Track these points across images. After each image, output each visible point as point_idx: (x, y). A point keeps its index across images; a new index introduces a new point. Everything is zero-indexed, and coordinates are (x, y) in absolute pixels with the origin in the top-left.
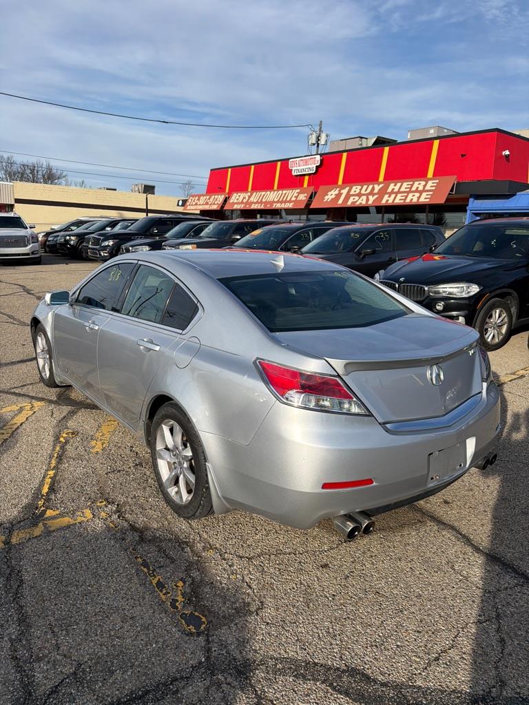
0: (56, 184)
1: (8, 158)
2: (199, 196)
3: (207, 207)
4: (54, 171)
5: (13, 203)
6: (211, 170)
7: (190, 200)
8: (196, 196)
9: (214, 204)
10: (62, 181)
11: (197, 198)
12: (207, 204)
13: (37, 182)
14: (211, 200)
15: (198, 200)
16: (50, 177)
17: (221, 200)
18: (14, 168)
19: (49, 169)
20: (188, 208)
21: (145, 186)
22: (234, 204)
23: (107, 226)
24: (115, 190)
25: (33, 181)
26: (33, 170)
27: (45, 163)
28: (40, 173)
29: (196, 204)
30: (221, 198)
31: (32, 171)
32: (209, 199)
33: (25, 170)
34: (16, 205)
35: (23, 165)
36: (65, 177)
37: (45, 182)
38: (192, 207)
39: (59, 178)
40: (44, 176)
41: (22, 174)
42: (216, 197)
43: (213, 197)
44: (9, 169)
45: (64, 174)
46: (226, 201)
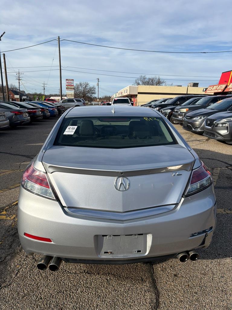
0: (160, 85)
1: (144, 76)
2: (213, 86)
3: (216, 91)
4: (161, 80)
5: (137, 94)
6: (223, 73)
7: (209, 88)
8: (211, 86)
9: (220, 89)
10: (164, 84)
11: (212, 87)
12: (216, 89)
13: (153, 85)
14: (219, 88)
15: (213, 88)
16: (159, 83)
17: (224, 87)
18: (146, 80)
19: (159, 79)
20: (207, 92)
21: (194, 83)
22: (230, 88)
23: (163, 102)
24: (181, 86)
25: (152, 85)
26: (152, 80)
27: (158, 77)
28: (155, 81)
29: (211, 90)
30: (224, 86)
31: (152, 82)
32: (218, 87)
33: (149, 81)
34: (138, 95)
35: (149, 79)
36: (165, 82)
37: (156, 85)
38: (209, 92)
39: (162, 83)
40: (156, 82)
41: (148, 82)
42: (222, 86)
43: (220, 86)
44: (143, 81)
45: (164, 81)
46: (226, 87)
